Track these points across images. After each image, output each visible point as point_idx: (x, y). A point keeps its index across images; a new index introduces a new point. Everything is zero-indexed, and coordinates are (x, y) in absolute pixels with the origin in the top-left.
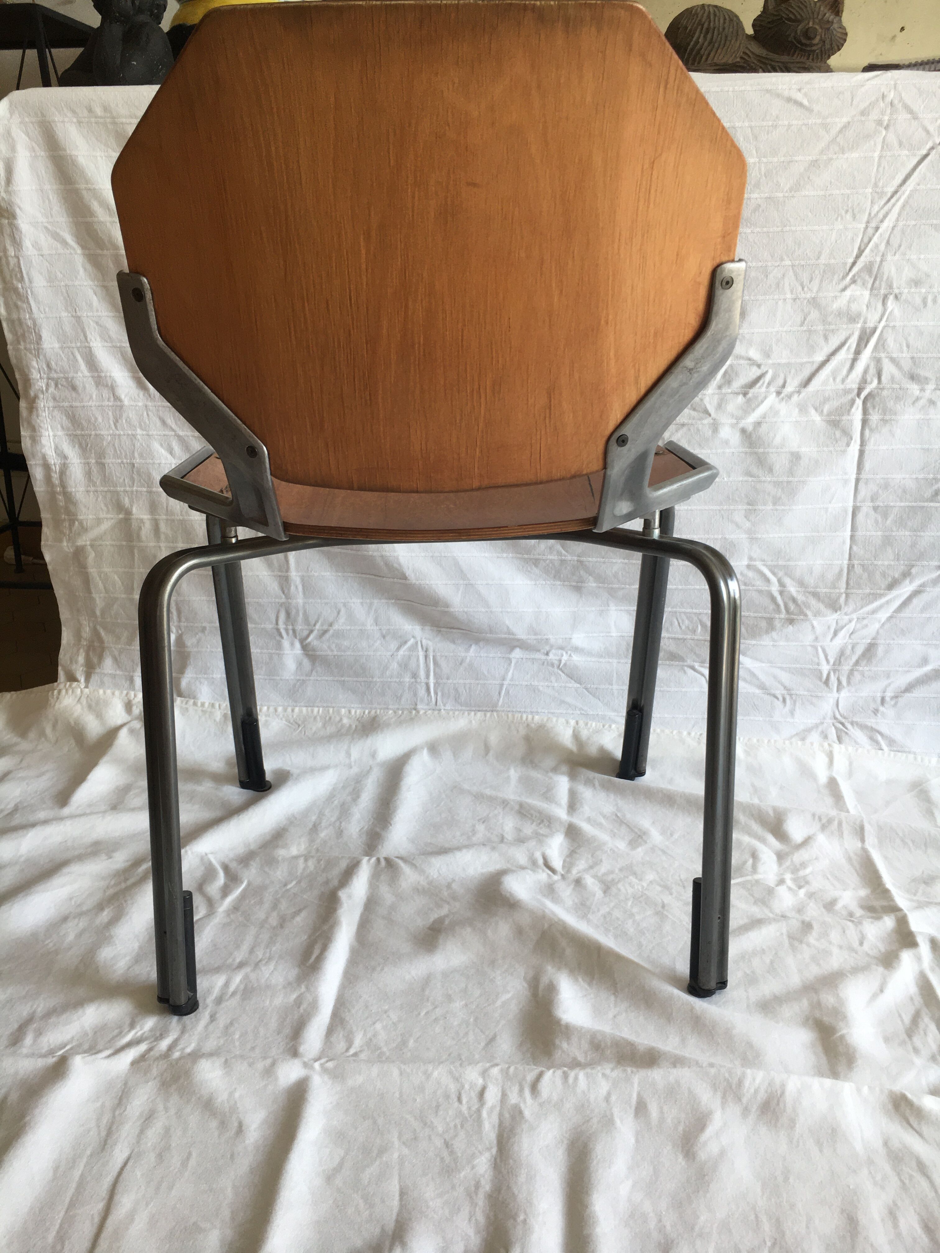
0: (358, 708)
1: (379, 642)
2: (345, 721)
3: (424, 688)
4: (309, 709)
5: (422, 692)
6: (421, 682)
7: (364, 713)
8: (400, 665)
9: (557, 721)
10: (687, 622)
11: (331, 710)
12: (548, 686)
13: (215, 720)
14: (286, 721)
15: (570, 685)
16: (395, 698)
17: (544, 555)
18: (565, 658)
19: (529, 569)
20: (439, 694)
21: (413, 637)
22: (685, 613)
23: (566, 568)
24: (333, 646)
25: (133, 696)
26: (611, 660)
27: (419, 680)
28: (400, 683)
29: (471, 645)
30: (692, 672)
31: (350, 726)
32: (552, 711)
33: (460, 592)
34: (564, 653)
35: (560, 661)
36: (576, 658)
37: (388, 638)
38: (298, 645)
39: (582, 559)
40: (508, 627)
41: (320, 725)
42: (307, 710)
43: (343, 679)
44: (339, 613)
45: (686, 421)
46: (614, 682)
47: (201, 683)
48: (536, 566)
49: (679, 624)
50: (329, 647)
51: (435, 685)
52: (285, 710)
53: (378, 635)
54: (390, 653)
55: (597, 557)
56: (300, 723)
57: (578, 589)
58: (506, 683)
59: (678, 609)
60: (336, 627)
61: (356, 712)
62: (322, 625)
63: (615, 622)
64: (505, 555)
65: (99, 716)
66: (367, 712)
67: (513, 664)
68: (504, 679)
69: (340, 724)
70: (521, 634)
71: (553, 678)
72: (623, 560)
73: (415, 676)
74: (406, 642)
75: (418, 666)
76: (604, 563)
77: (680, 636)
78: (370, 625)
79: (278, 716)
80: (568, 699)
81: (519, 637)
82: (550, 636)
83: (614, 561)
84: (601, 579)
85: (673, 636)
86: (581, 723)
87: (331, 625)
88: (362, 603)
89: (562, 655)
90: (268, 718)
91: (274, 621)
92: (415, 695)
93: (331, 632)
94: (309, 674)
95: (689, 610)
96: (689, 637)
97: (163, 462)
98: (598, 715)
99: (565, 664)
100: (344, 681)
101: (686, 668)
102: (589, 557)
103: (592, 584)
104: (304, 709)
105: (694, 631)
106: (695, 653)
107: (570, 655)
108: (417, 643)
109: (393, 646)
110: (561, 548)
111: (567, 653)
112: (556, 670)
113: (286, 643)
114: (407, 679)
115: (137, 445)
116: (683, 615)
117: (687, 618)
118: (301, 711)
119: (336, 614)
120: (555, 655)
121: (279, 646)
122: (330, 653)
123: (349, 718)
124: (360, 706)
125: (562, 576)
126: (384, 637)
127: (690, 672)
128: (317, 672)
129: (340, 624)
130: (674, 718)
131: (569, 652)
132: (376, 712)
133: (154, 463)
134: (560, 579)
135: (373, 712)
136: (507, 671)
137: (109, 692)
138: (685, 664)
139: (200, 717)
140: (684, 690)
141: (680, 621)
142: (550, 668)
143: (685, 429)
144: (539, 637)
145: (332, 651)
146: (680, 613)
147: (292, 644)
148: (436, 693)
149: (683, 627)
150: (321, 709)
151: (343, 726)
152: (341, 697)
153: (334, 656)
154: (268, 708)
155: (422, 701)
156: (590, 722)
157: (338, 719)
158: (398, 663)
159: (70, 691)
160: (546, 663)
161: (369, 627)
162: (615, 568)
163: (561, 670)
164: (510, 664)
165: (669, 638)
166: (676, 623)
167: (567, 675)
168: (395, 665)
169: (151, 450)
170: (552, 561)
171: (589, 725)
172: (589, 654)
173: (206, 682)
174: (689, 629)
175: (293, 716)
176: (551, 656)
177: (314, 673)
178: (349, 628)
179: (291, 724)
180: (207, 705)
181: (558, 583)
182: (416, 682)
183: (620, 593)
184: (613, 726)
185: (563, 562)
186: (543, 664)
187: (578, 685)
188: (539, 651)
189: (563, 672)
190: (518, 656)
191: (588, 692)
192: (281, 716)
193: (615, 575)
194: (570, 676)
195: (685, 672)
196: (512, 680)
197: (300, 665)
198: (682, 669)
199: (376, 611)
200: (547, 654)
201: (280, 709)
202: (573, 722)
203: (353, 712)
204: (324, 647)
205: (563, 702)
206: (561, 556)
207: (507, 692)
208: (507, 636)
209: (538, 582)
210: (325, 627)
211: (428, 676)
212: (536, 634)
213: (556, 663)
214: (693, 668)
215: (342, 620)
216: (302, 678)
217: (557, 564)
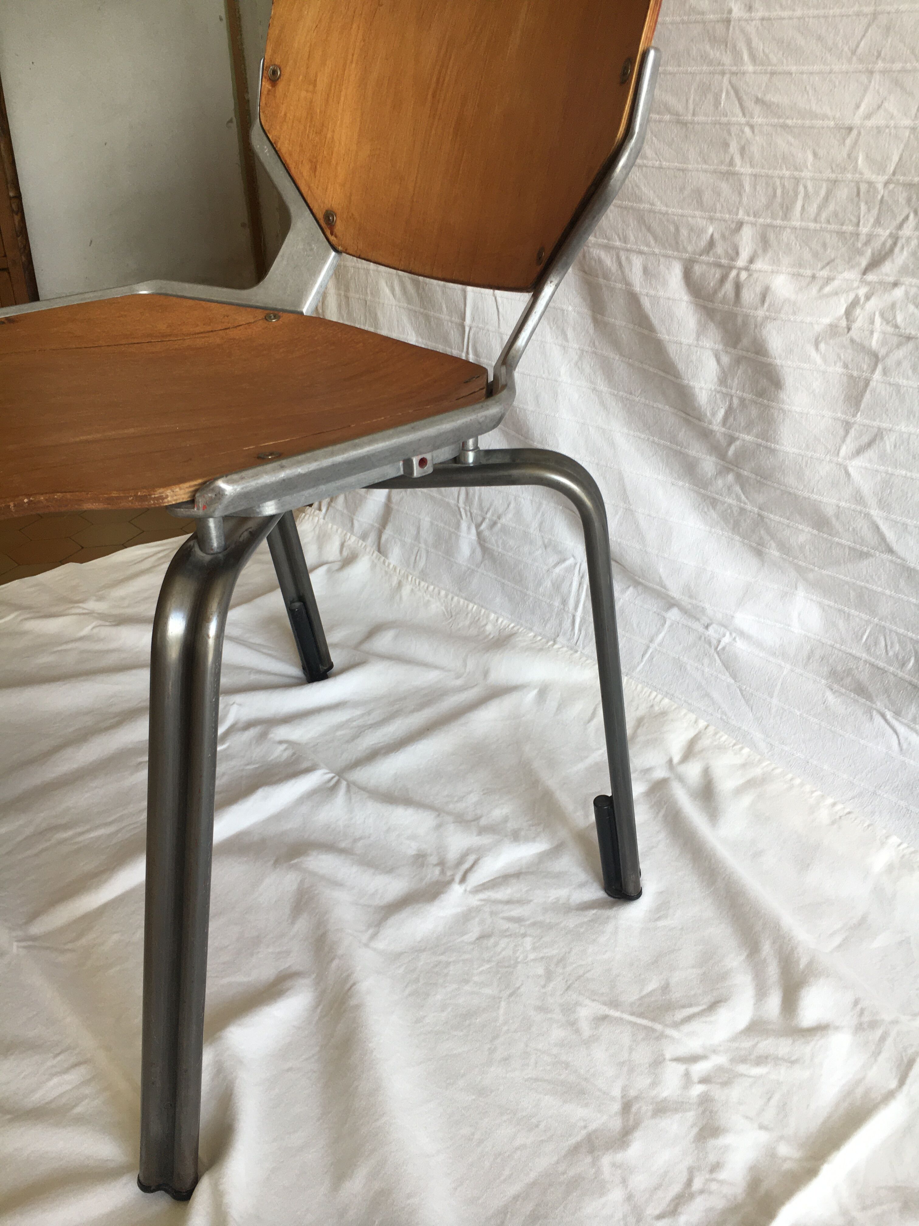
0: (507, 618)
1: (540, 552)
2: (489, 628)
3: (570, 621)
4: (466, 602)
5: (567, 624)
6: (568, 612)
7: (509, 626)
8: (553, 584)
9: (685, 715)
10: (897, 647)
11: (483, 611)
12: (697, 668)
13: (391, 585)
14: (445, 607)
15: (723, 678)
16: (542, 621)
17: (721, 495)
18: (726, 640)
19: (706, 510)
20: (583, 632)
21: (573, 556)
22: (897, 633)
23: (745, 520)
24: (500, 542)
25: (348, 537)
26: (783, 664)
27: (567, 609)
28: (550, 605)
29: (629, 587)
30: (882, 722)
31: (490, 634)
32: (690, 701)
33: (618, 517)
34: (728, 634)
35: (719, 642)
36: (740, 645)
37: (549, 550)
38: (473, 531)
39: (765, 514)
40: (660, 577)
41: (467, 622)
42: (464, 603)
43: (503, 581)
44: (508, 505)
45: (913, 333)
46: (776, 693)
47: (395, 542)
48: (714, 508)
49: (886, 646)
50: (497, 541)
51: (581, 621)
52: (446, 596)
53: (540, 543)
54: (546, 568)
55: (781, 516)
56: (454, 614)
57: (759, 552)
58: (653, 646)
59: (887, 624)
60: (503, 520)
61: (502, 622)
62: (493, 515)
63: (799, 615)
64: (681, 483)
65: (320, 548)
66: (512, 625)
67: (667, 625)
68: (651, 641)
69: (482, 629)
70: (675, 592)
71: (706, 661)
72: (811, 530)
73: (564, 602)
74: (564, 560)
75: (570, 592)
76: (788, 526)
77: (881, 664)
78: (533, 530)
79: (440, 600)
80: (715, 695)
81: (670, 593)
82: (707, 606)
83: (800, 527)
84: (783, 547)
85: (873, 660)
86: (711, 729)
87: (499, 517)
88: (532, 501)
89: (724, 636)
90: (431, 599)
91: (456, 499)
92: (560, 624)
93: (499, 525)
94: (478, 566)
95: (901, 631)
96: (892, 669)
97: (386, 302)
98: (740, 728)
99: (724, 649)
100: (504, 583)
101: (875, 713)
102: (771, 513)
103: (774, 552)
104: (462, 601)
105: (903, 665)
106: (889, 696)
107: (734, 639)
108: (576, 564)
109: (552, 559)
110: (740, 491)
111: (731, 634)
112: (712, 651)
113: (464, 525)
114: (557, 603)
115: (370, 280)
116: (894, 635)
117: (899, 641)
118: (459, 602)
119: (506, 506)
120: (716, 631)
121: (458, 526)
122: (495, 548)
123: (494, 626)
124: (510, 617)
125: (741, 529)
126: (546, 547)
127: (878, 719)
128: (485, 565)
129: (507, 520)
130: (834, 774)
131: (734, 635)
132: (518, 629)
133: (379, 303)
134: (739, 534)
135: (515, 629)
136: (658, 632)
137: (335, 527)
138: (874, 706)
139: (382, 577)
140: (862, 742)
141: (889, 644)
142: (707, 646)
143: (911, 345)
144: (694, 602)
145: (498, 546)
146: (891, 631)
147: (469, 528)
148: (580, 630)
149: (891, 653)
150: (475, 607)
151: (484, 631)
152: (498, 600)
153: (499, 553)
154: (434, 588)
155: (565, 634)
156: (722, 733)
157: (485, 622)
158: (552, 581)
159: (311, 518)
160: (703, 638)
161: (532, 531)
162: (802, 538)
163: (718, 653)
164: (663, 625)
165: (866, 661)
166: (883, 644)
167: (724, 664)
168: (548, 584)
169: (378, 289)
170: (730, 506)
171: (718, 736)
172: (759, 645)
173: (399, 544)
174: (897, 658)
175: (451, 605)
176: (711, 631)
177: (482, 565)
178: (514, 525)
179: (447, 612)
180: (391, 566)
181: (737, 538)
182: (564, 609)
183: (811, 576)
184: (746, 750)
185: (742, 510)
186: (700, 638)
187: (732, 681)
188: (698, 620)
189: (719, 656)
190: (673, 618)
191: (742, 694)
192: (442, 601)
193: (802, 548)
194: (726, 665)
195: (871, 717)
196: (660, 644)
197: (473, 552)
198: (869, 712)
199: (543, 515)
200: (707, 627)
201: (443, 593)
202: (702, 724)
203: (500, 620)
204: (493, 541)
205: (707, 695)
206: (741, 502)
207: (652, 658)
208: (658, 588)
209: (713, 530)
210: (495, 518)
211: (576, 608)
212: (691, 597)
213: (714, 642)
214: (883, 716)
215: (510, 516)
216: (472, 567)
217: (735, 510)
